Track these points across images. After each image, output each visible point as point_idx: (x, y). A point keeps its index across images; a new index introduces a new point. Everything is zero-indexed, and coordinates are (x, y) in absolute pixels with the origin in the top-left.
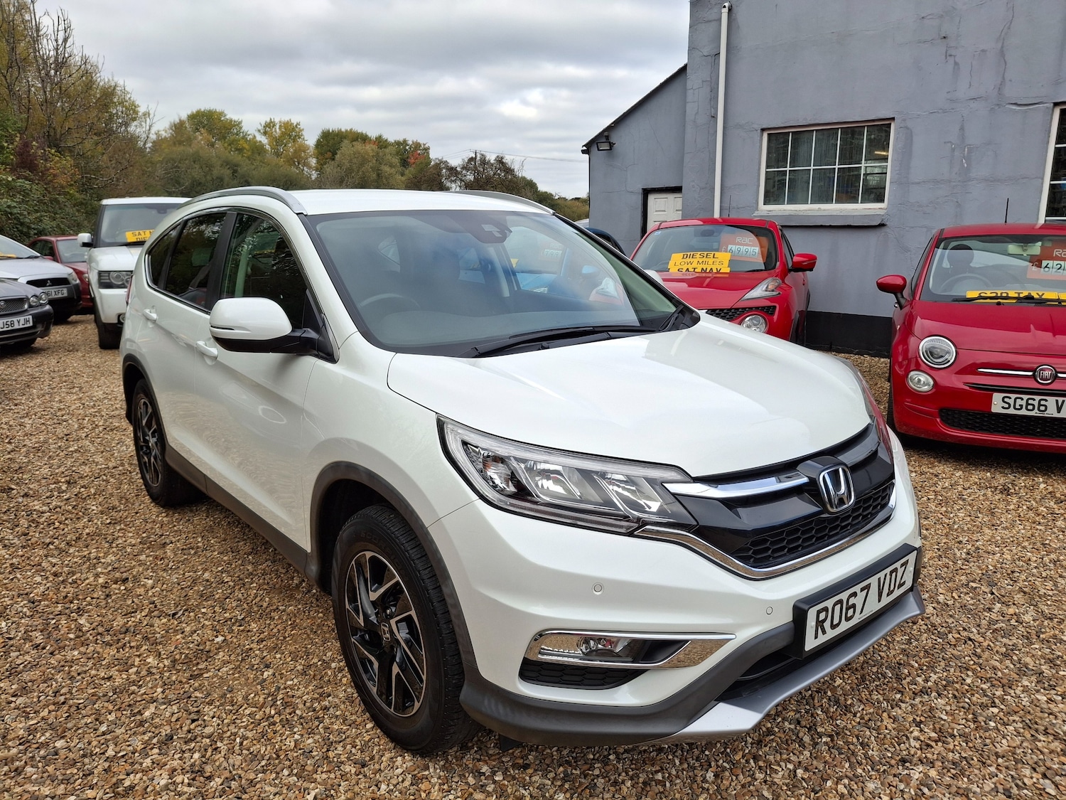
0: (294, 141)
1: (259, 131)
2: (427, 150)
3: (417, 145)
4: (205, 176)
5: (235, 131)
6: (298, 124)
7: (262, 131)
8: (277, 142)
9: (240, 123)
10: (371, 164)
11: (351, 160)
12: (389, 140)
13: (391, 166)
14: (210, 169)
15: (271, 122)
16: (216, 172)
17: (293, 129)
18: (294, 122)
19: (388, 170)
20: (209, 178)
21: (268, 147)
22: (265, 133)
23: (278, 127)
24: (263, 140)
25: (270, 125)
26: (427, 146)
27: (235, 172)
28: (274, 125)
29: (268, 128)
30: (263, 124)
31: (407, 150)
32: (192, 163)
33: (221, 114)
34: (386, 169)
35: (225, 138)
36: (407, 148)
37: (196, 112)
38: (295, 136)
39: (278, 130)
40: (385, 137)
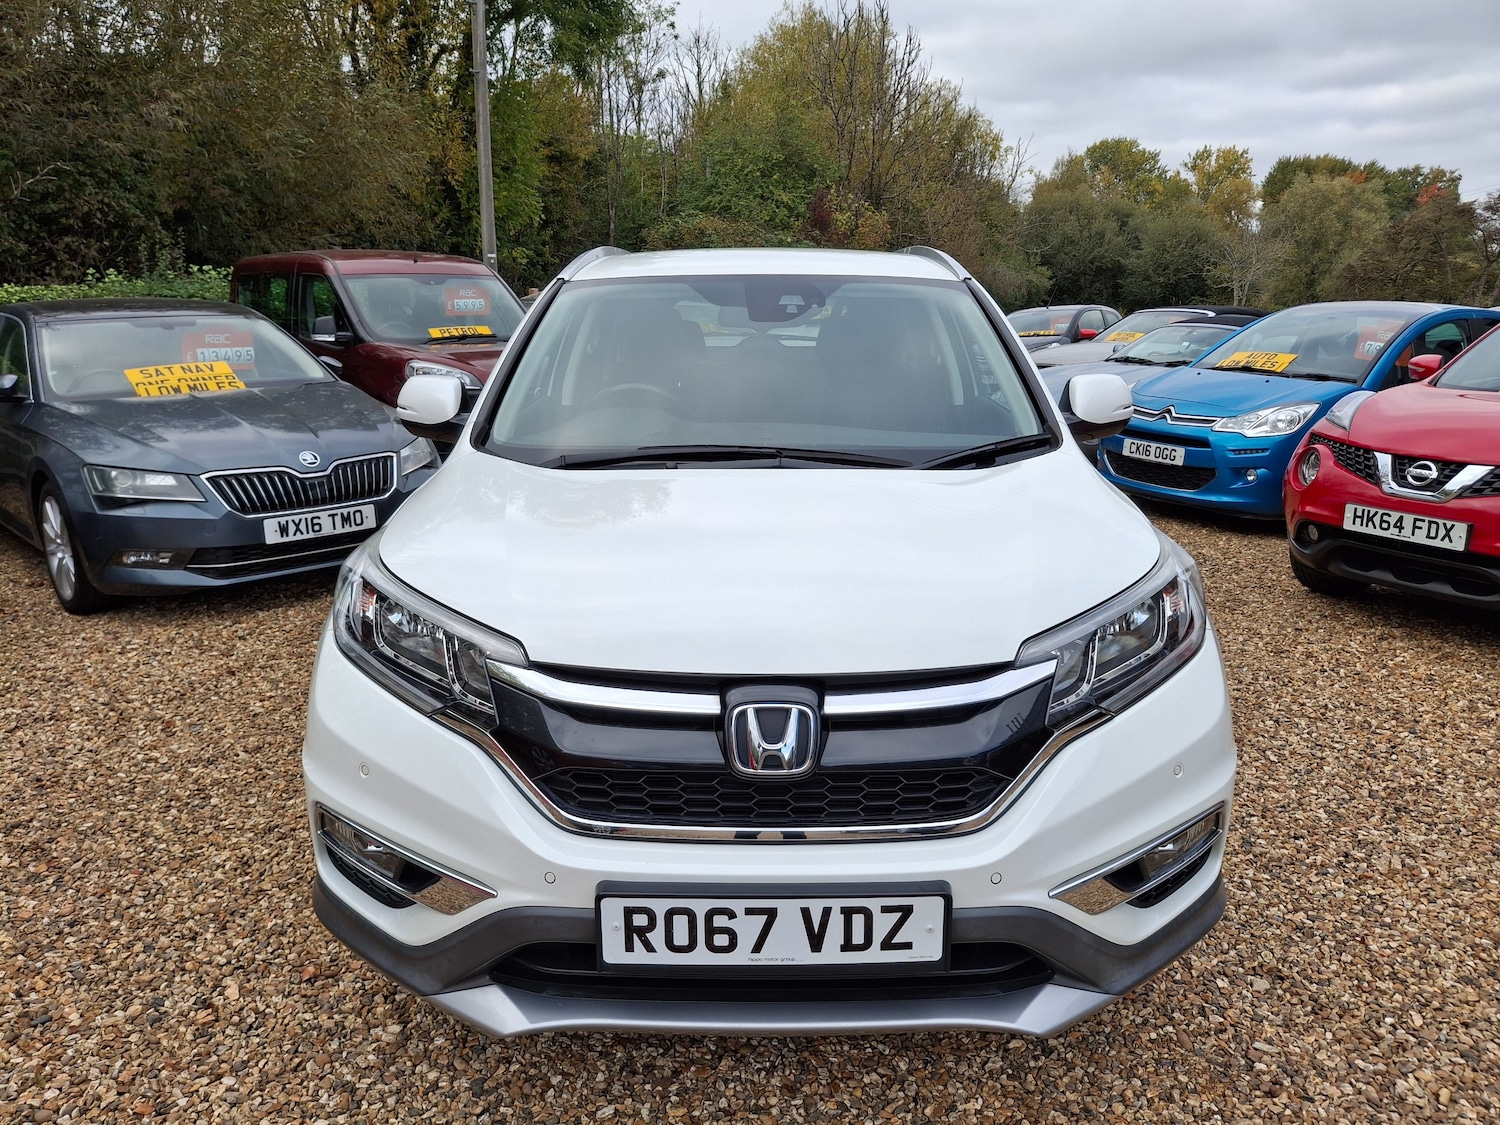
0: (1236, 176)
1: (1186, 165)
2: (1455, 181)
3: (1438, 174)
4: (1081, 231)
5: (1148, 167)
6: (1245, 152)
7: (1189, 165)
8: (1210, 179)
9: (1157, 155)
10: (1336, 208)
11: (1305, 202)
12: (1387, 168)
13: (1371, 209)
14: (1089, 222)
15: (1205, 151)
16: (1096, 226)
17: (1237, 160)
18: (1240, 149)
19: (1364, 215)
20: (1085, 234)
21: (1195, 188)
22: (1194, 168)
23: (1214, 157)
24: (1189, 177)
25: (1204, 155)
26: (1456, 174)
27: (1124, 224)
28: (1209, 155)
29: (1199, 160)
30: (1193, 155)
31: (1417, 183)
32: (1068, 214)
33: (1134, 143)
34: (1362, 214)
35: (1131, 177)
36: (1419, 179)
37: (1100, 143)
38: (1238, 170)
39: (1213, 163)
40: (1381, 164)
